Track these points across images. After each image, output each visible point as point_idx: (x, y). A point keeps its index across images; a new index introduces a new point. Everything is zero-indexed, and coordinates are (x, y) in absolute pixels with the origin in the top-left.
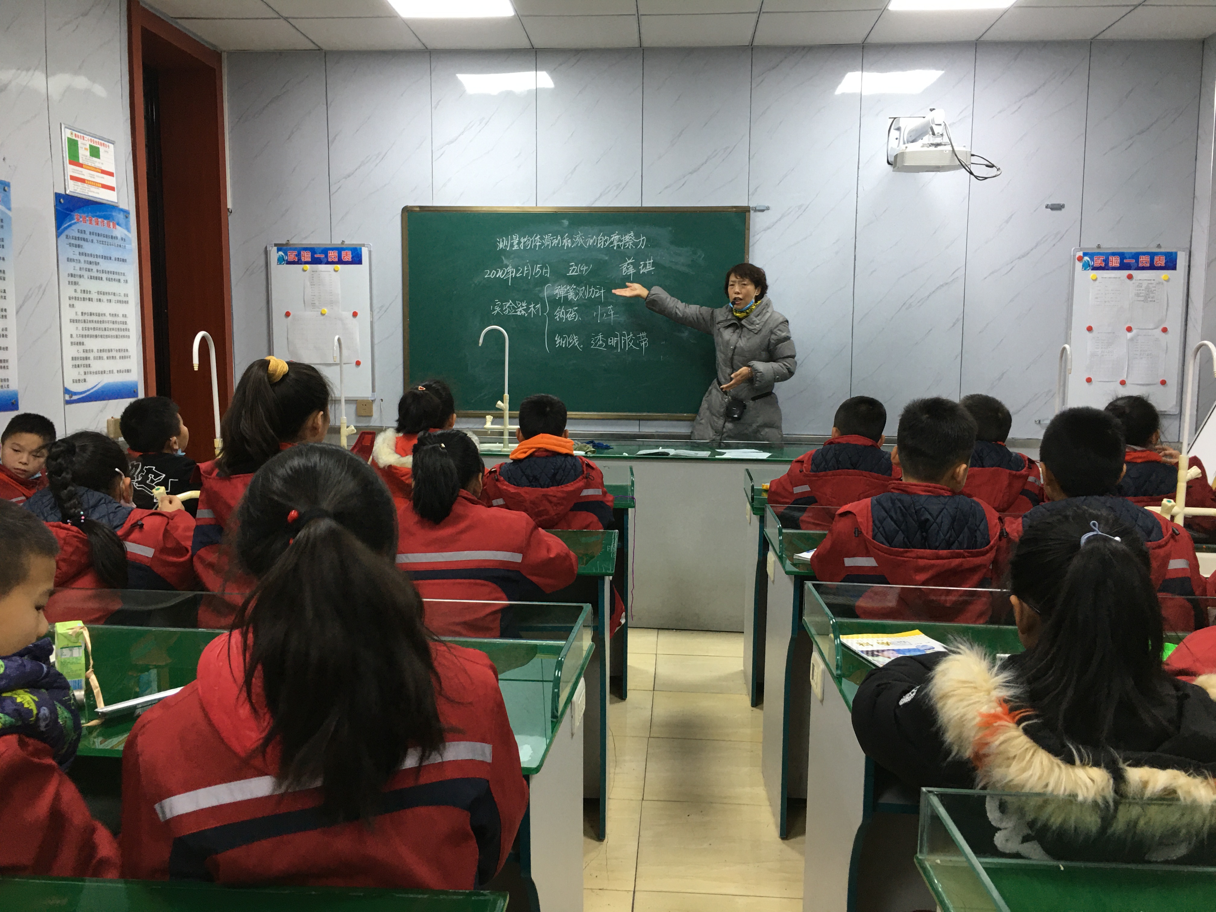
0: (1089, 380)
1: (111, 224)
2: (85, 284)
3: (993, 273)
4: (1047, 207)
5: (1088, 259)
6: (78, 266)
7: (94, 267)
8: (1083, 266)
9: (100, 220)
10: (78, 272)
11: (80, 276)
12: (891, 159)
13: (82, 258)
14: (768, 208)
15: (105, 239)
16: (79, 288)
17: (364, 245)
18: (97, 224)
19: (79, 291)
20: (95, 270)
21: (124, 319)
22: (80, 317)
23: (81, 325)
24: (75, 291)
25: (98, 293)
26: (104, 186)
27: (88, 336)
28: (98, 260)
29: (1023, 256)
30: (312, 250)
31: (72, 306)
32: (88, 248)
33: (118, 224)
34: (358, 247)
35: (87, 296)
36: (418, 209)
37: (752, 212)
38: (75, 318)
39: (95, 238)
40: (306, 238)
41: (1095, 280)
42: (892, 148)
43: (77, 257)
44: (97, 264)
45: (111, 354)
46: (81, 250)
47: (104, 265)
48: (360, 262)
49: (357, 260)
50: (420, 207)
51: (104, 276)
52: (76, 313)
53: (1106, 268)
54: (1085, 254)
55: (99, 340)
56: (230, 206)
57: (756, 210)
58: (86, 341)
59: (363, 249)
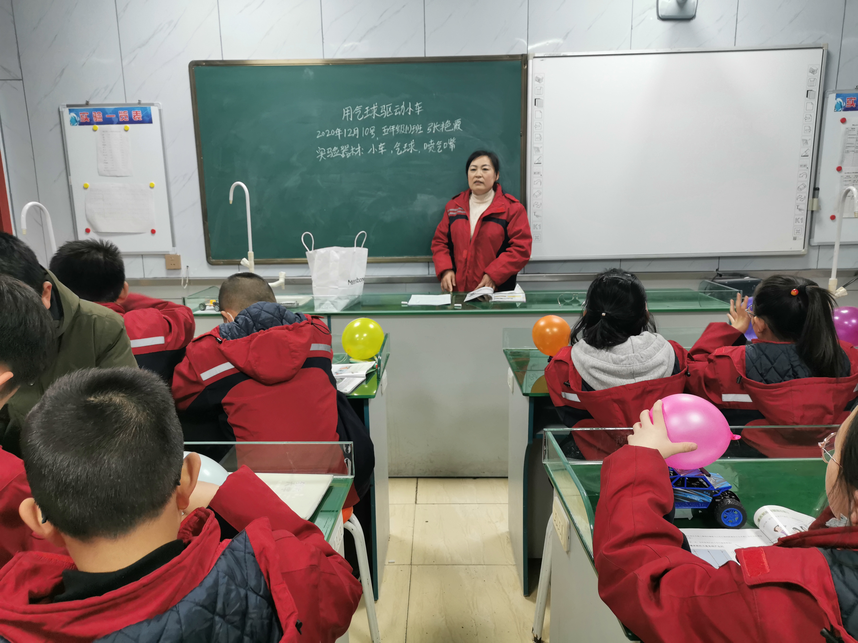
30: (104, 111)
34: (146, 106)
48: (149, 122)
59: (152, 108)
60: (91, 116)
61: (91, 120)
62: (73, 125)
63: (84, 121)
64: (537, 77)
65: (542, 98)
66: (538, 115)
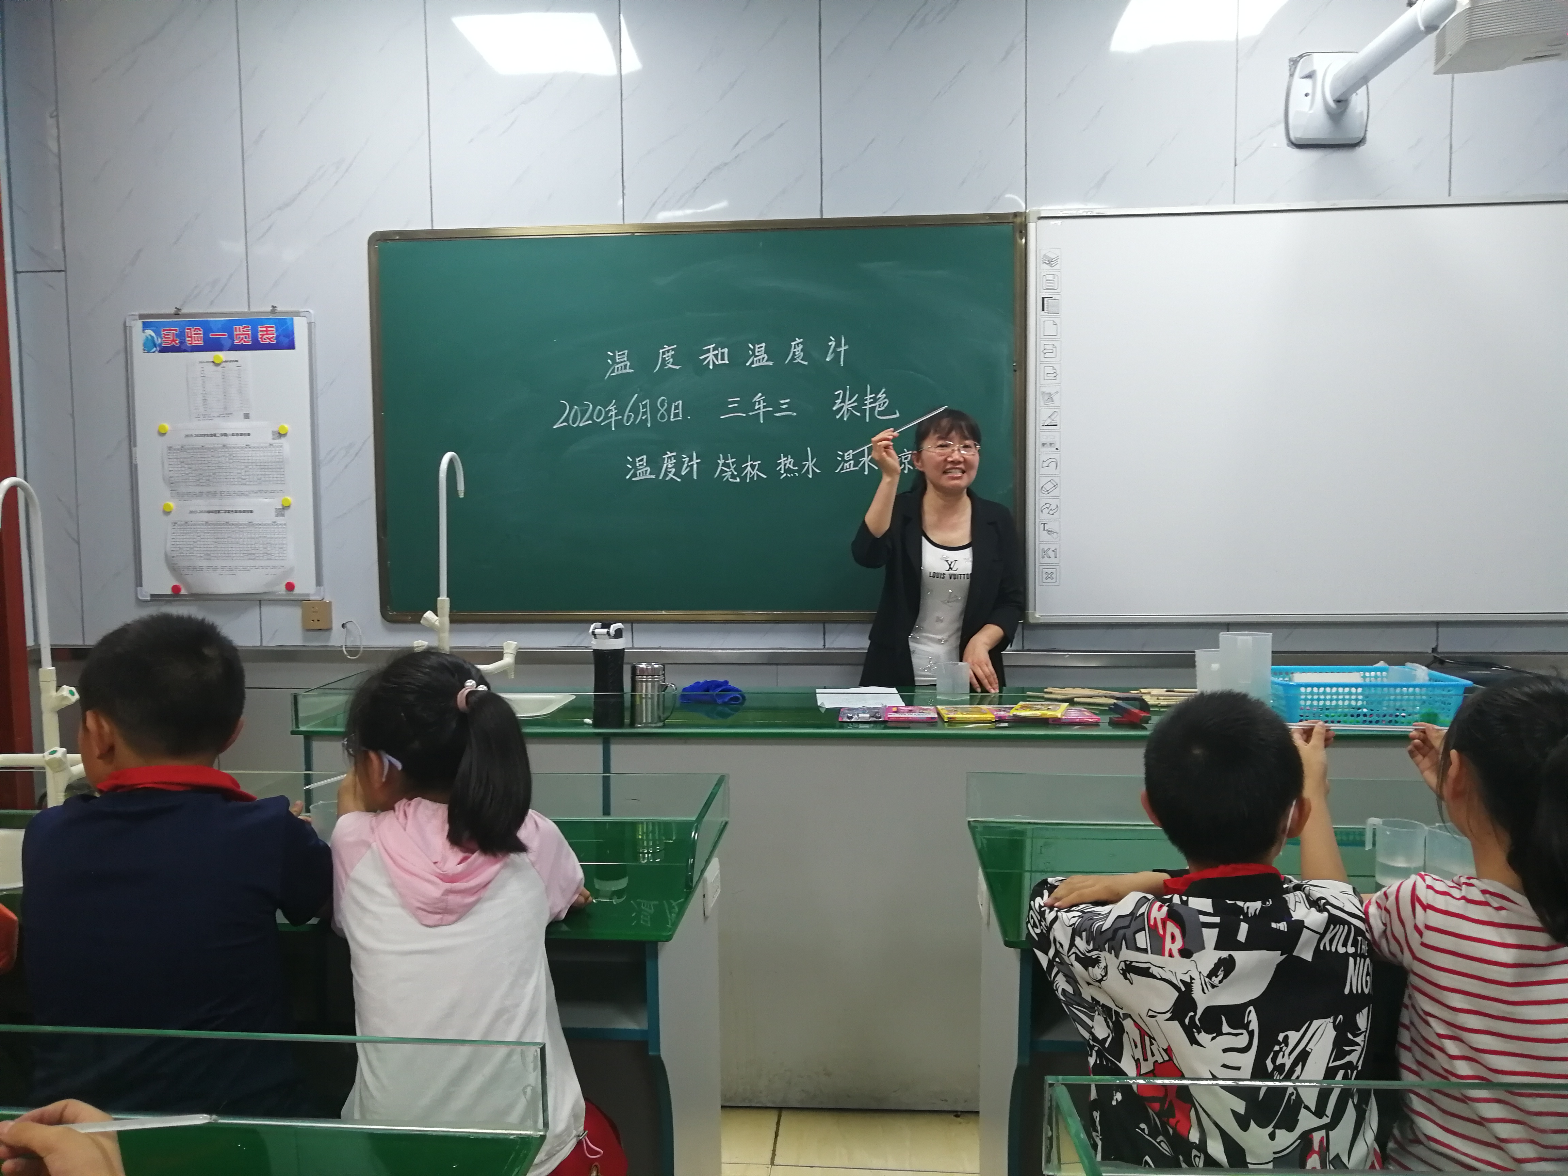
30: (206, 325)
34: (285, 317)
36: (398, 237)
48: (290, 345)
49: (286, 339)
50: (402, 233)
59: (297, 320)
60: (181, 335)
61: (182, 342)
62: (149, 352)
63: (169, 344)
64: (1045, 256)
65: (1057, 297)
66: (1050, 329)
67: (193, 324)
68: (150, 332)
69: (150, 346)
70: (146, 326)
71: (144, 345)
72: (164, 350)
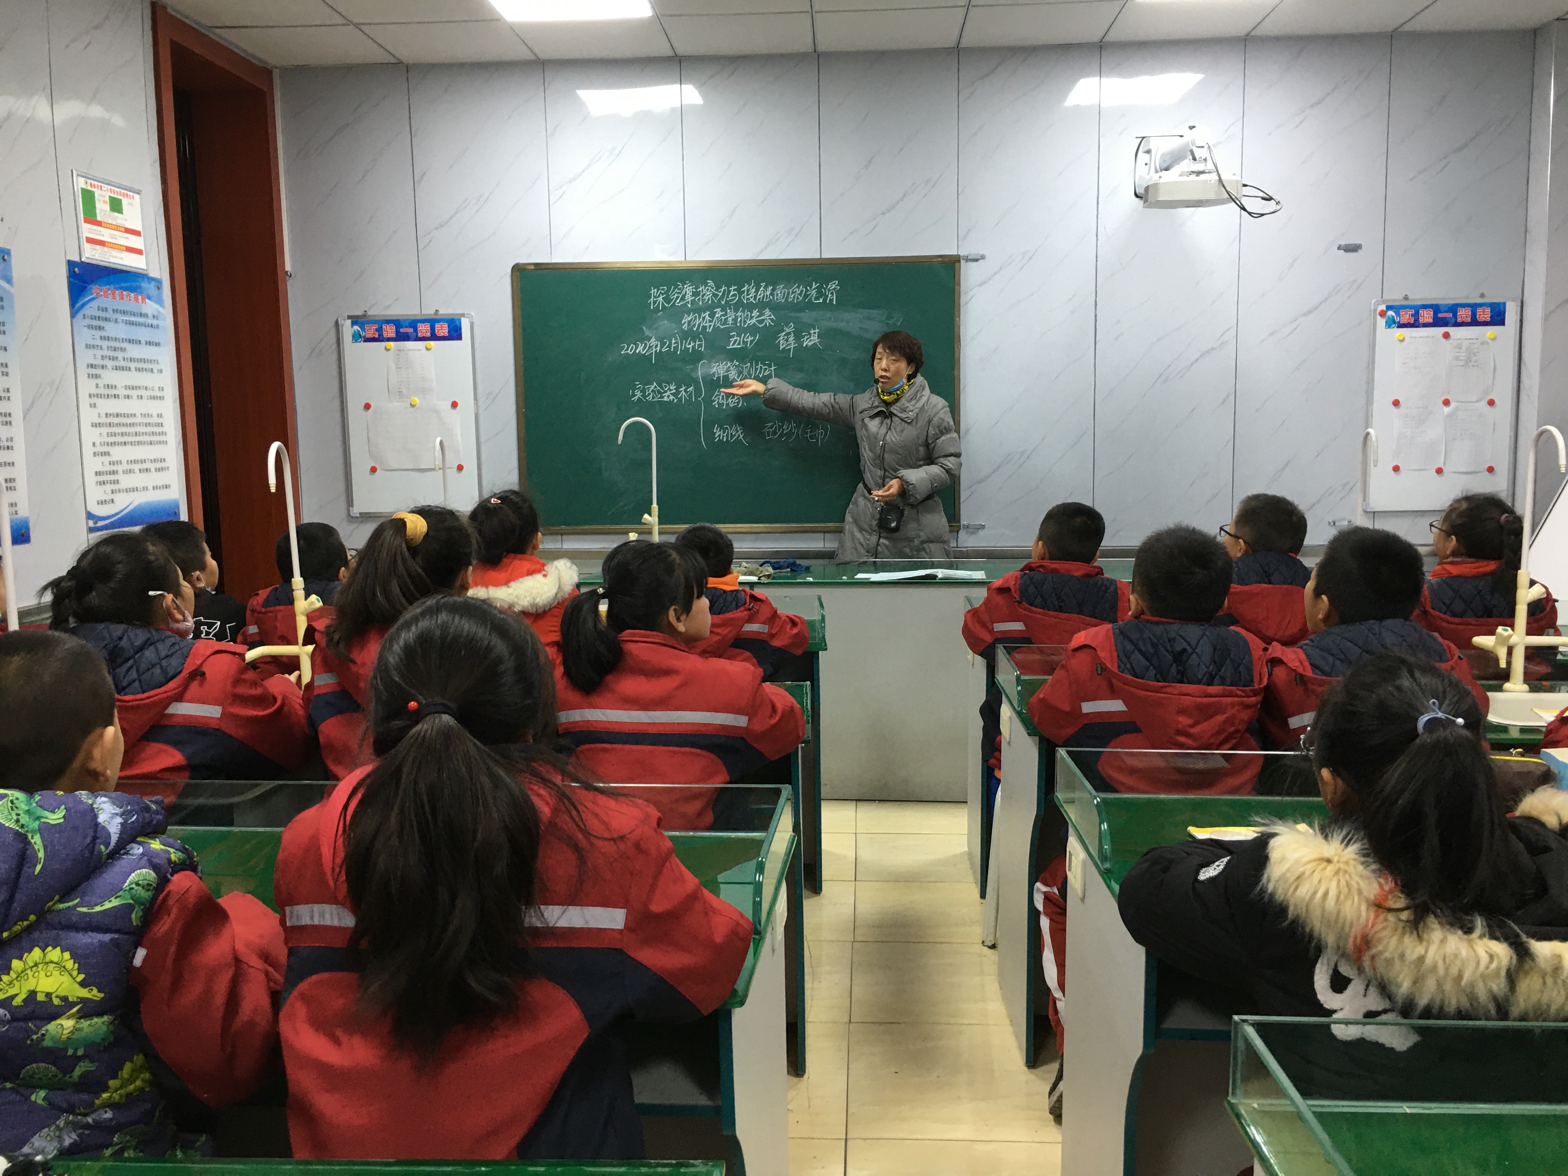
0: (1396, 469)
1: (140, 297)
2: (109, 376)
3: (1272, 334)
4: (1339, 248)
5: (1394, 314)
6: (99, 353)
7: (120, 355)
8: (1386, 322)
9: (125, 293)
10: (99, 362)
11: (103, 367)
12: (1140, 191)
13: (105, 344)
14: (983, 257)
15: (133, 319)
16: (101, 383)
17: (463, 315)
18: (122, 298)
19: (101, 385)
20: (120, 358)
21: (159, 420)
22: (103, 420)
23: (105, 430)
24: (97, 386)
25: (127, 387)
26: (130, 250)
27: (115, 443)
28: (125, 345)
29: (1310, 312)
30: (397, 323)
31: (94, 406)
32: (111, 329)
33: (149, 298)
34: (456, 318)
35: (112, 392)
36: (532, 267)
37: (962, 262)
38: (98, 421)
39: (121, 317)
40: (388, 307)
41: (1402, 341)
42: (1140, 176)
43: (99, 342)
44: (123, 350)
45: (144, 466)
46: (103, 333)
47: (134, 351)
48: (459, 337)
49: (455, 334)
50: (536, 264)
51: (133, 365)
52: (99, 414)
53: (1416, 324)
54: (1389, 308)
55: (129, 447)
56: (288, 267)
57: (968, 260)
58: (113, 450)
59: (463, 320)
60: (380, 330)
61: (381, 335)
62: (356, 341)
63: (370, 336)
67: (388, 322)
68: (356, 328)
69: (356, 337)
70: (353, 324)
71: (353, 336)
72: (367, 340)
